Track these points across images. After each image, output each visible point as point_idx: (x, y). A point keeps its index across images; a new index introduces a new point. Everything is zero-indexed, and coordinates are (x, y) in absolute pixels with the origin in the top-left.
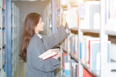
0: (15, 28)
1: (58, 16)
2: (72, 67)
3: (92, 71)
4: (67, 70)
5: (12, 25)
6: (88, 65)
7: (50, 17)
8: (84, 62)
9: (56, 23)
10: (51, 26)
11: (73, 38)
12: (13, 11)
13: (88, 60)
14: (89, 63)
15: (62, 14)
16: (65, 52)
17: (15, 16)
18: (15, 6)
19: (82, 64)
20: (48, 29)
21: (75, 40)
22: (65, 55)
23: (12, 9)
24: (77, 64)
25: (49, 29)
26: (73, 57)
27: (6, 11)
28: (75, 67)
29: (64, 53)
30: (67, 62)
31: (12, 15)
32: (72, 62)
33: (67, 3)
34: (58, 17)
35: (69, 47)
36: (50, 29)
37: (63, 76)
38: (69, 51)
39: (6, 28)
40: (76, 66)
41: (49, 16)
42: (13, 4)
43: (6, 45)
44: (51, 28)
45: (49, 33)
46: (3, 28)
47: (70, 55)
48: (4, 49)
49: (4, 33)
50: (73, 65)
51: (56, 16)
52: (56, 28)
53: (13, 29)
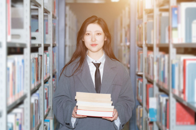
0: (69, 47)
1: (140, 26)
2: (160, 104)
3: (188, 103)
4: (153, 109)
5: (65, 42)
6: (182, 96)
7: (127, 28)
8: (177, 93)
9: (136, 38)
10: (128, 44)
11: (163, 59)
12: (67, 18)
13: (182, 87)
14: (184, 92)
15: (146, 23)
16: (150, 82)
17: (70, 27)
18: (71, 12)
19: (175, 96)
20: (123, 48)
21: (164, 61)
22: (149, 87)
23: (66, 16)
24: (167, 98)
25: (125, 49)
26: (161, 88)
27: (57, 18)
28: (164, 103)
29: (149, 84)
30: (153, 96)
31: (66, 25)
32: (160, 96)
33: (153, 6)
34: (140, 28)
35: (156, 73)
36: (127, 48)
37: (147, 120)
38: (156, 79)
39: (57, 45)
40: (167, 100)
41: (125, 28)
42: (68, 8)
43: (57, 72)
44: (129, 47)
45: (125, 55)
46: (53, 44)
47: (158, 85)
48: (54, 78)
49: (55, 54)
50: (161, 101)
51: (137, 27)
52: (136, 45)
53: (67, 49)
